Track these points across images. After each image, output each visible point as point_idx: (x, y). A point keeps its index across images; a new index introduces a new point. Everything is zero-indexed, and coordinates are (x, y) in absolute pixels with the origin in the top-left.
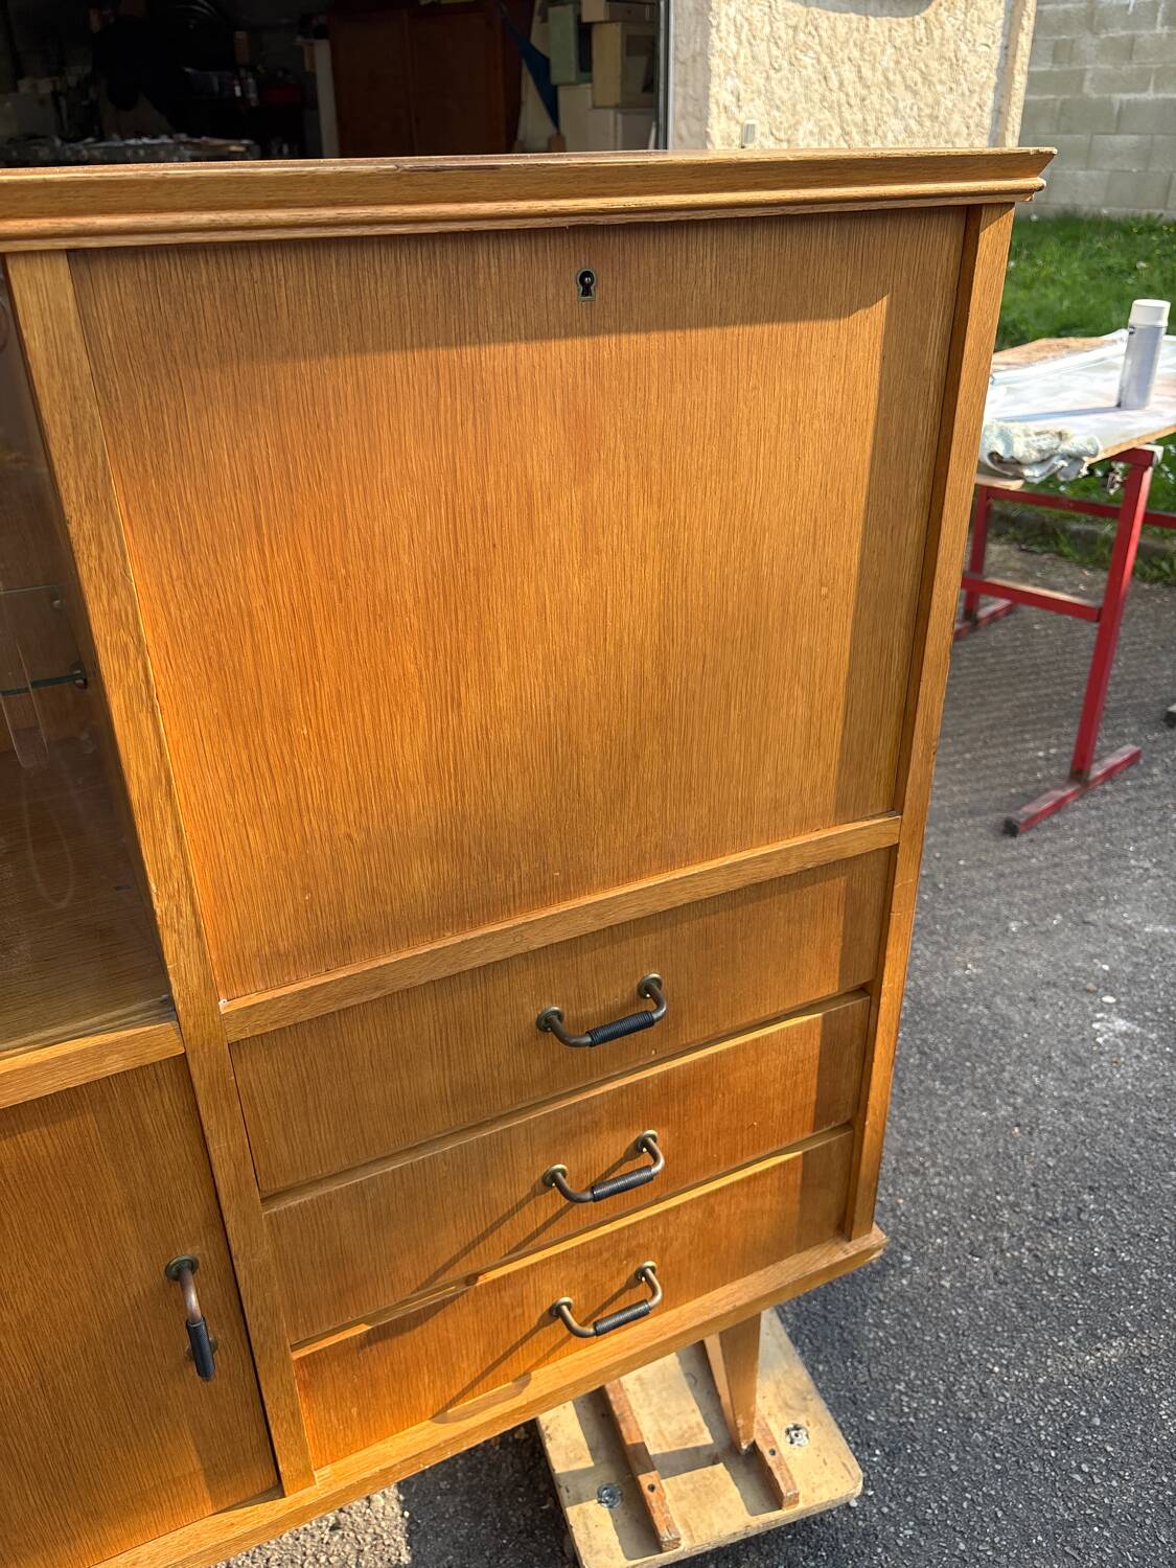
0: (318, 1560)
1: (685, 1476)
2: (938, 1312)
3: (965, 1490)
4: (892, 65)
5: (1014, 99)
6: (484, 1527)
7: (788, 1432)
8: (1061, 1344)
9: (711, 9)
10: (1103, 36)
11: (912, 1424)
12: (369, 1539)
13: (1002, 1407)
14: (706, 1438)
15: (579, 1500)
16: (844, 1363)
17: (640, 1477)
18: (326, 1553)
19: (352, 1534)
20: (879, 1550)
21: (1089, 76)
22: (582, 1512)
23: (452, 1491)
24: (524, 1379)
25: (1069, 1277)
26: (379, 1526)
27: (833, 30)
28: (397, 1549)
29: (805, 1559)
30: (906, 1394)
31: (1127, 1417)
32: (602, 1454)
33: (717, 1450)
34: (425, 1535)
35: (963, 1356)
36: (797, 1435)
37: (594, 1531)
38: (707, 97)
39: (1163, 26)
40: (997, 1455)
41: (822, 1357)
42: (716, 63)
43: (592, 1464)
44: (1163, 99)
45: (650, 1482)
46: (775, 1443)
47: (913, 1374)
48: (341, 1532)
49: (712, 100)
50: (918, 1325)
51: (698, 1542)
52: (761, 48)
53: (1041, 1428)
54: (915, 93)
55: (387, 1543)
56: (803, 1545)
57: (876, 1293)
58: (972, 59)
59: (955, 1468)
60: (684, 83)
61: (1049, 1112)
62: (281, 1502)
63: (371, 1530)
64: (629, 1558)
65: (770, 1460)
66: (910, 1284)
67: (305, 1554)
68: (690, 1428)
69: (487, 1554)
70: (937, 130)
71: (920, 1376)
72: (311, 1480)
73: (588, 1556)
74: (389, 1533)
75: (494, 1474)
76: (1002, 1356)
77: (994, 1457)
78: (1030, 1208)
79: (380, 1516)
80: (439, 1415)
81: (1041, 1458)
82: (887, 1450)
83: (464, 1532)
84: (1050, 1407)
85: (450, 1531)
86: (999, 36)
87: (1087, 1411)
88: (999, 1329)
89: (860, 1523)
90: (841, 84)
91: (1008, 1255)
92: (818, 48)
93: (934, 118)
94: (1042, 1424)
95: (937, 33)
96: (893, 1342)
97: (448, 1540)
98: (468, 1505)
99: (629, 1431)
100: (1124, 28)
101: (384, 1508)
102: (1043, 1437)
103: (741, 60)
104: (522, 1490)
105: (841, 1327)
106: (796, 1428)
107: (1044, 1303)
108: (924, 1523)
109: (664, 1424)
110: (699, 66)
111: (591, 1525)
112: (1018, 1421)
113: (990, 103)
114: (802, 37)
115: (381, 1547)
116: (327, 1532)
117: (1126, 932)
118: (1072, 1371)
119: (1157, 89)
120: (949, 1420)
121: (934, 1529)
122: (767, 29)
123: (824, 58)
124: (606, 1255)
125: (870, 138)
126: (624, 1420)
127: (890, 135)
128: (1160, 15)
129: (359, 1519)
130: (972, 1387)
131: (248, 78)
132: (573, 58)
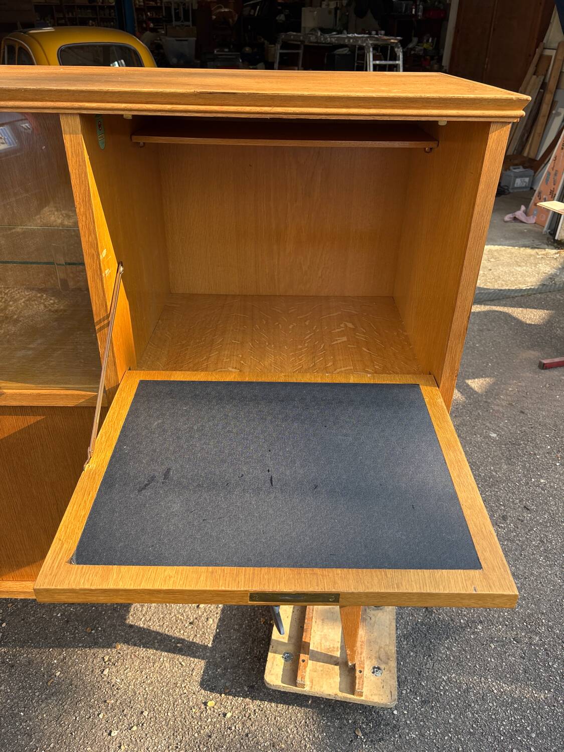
0: (180, 632)
1: (321, 664)
2: (481, 656)
3: (450, 732)
6: (243, 649)
7: (374, 668)
8: (536, 695)
11: (441, 695)
12: (201, 633)
13: (489, 708)
14: (338, 654)
15: (275, 652)
16: (424, 657)
17: (301, 655)
18: (184, 630)
19: (196, 628)
20: (397, 736)
22: (274, 658)
23: (238, 631)
25: (559, 669)
26: (207, 630)
28: (209, 641)
29: (362, 723)
30: (446, 682)
31: (551, 741)
32: (293, 641)
33: (340, 660)
34: (221, 641)
35: (483, 679)
36: (377, 671)
37: (275, 666)
40: (474, 725)
41: (415, 650)
43: (287, 642)
45: (304, 658)
46: (364, 668)
47: (454, 675)
48: (192, 626)
50: (468, 657)
51: (313, 690)
53: (503, 725)
55: (206, 637)
56: (365, 717)
57: (455, 635)
59: (450, 721)
63: (203, 630)
64: (282, 682)
65: (358, 674)
66: (474, 639)
67: (177, 627)
68: (334, 647)
69: (240, 658)
71: (457, 677)
73: (268, 674)
74: (209, 634)
75: (257, 632)
76: (502, 687)
77: (473, 726)
78: (558, 632)
79: (209, 627)
81: (495, 737)
82: (423, 699)
83: (235, 647)
84: (513, 718)
85: (230, 644)
87: (532, 729)
88: (508, 676)
89: (394, 722)
91: (533, 647)
94: (504, 723)
96: (452, 658)
97: (228, 647)
98: (241, 638)
99: (306, 636)
101: (211, 625)
102: (501, 729)
104: (264, 642)
105: (431, 642)
106: (379, 668)
107: (538, 675)
108: (423, 736)
109: (323, 641)
111: (275, 663)
112: (493, 717)
115: (203, 637)
116: (188, 623)
118: (534, 709)
120: (459, 701)
121: (426, 740)
126: (306, 632)
129: (201, 624)
130: (479, 693)
131: (419, 5)
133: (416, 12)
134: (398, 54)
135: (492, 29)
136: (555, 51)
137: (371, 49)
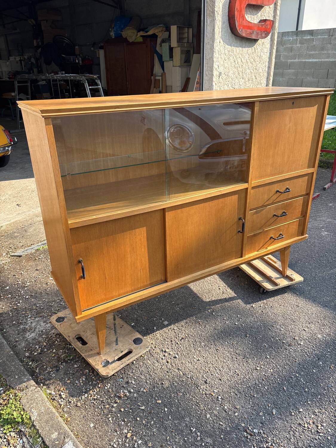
0: (223, 297)
1: (279, 279)
4: (248, 58)
5: (272, 64)
6: (246, 292)
9: (214, 48)
10: (285, 46)
12: (229, 294)
15: (262, 283)
17: (272, 280)
19: (226, 294)
21: (282, 56)
22: (264, 284)
24: (266, 248)
27: (236, 51)
32: (264, 278)
33: (282, 277)
34: (237, 293)
37: (267, 285)
38: (213, 67)
39: (299, 44)
42: (214, 59)
44: (300, 61)
48: (224, 294)
49: (214, 67)
51: (282, 285)
52: (222, 56)
54: (252, 64)
55: (232, 294)
58: (264, 56)
60: (207, 64)
61: (317, 244)
62: (242, 258)
64: (274, 288)
65: (290, 276)
67: (220, 296)
68: (277, 275)
69: (248, 294)
70: (257, 72)
72: (245, 256)
75: (244, 287)
79: (229, 292)
80: (257, 251)
83: (243, 293)
85: (241, 292)
86: (269, 51)
90: (238, 63)
92: (233, 55)
93: (256, 69)
95: (257, 51)
98: (242, 290)
99: (268, 275)
100: (290, 45)
103: (219, 59)
106: (292, 274)
110: (211, 60)
113: (267, 65)
114: (230, 53)
119: (298, 59)
122: (224, 52)
123: (235, 57)
124: (277, 230)
125: (243, 74)
127: (247, 73)
128: (298, 42)
131: (79, 58)
132: (168, 55)
136: (161, 77)
137: (86, 81)
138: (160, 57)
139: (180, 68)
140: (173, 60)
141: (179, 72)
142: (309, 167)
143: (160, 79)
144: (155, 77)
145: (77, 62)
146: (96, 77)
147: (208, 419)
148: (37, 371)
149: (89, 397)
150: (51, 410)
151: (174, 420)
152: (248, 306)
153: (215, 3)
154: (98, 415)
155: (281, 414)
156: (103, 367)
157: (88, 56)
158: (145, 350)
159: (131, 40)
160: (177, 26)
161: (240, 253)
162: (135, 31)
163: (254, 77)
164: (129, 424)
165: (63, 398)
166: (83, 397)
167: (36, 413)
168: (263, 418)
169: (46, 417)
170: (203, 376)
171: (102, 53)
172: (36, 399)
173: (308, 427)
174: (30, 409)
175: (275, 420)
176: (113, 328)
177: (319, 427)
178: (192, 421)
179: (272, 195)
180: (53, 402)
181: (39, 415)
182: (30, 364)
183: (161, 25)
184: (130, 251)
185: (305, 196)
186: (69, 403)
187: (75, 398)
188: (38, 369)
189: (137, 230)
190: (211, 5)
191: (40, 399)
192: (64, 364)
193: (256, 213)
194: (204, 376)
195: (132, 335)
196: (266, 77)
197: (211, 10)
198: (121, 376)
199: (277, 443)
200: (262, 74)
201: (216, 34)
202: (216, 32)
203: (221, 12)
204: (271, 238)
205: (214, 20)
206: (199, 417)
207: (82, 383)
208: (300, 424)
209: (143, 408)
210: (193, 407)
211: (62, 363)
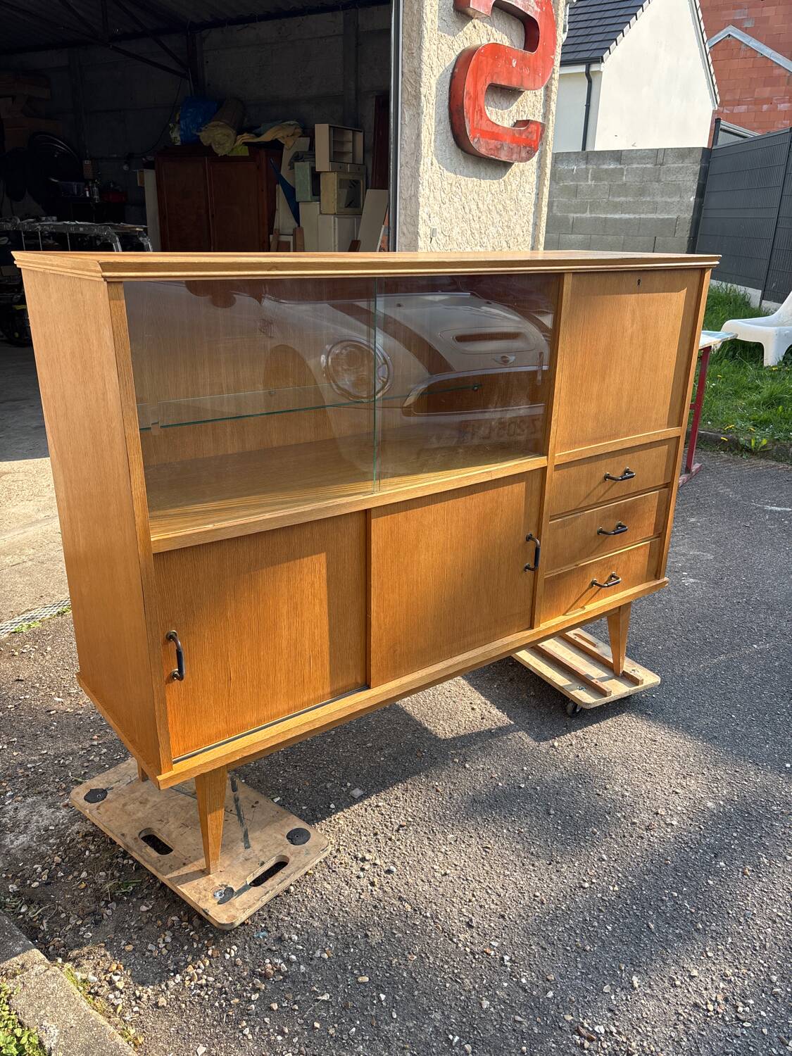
1: (608, 682)
4: (491, 202)
5: (542, 219)
6: (534, 714)
8: (704, 658)
10: (561, 184)
12: (496, 720)
14: (606, 675)
15: (571, 690)
17: (592, 681)
18: (483, 724)
19: (489, 719)
21: (555, 204)
22: (575, 693)
23: (517, 708)
24: (583, 608)
25: (700, 643)
26: (498, 717)
27: (467, 185)
32: (573, 679)
33: (615, 676)
37: (581, 696)
38: (418, 216)
39: (592, 180)
42: (421, 200)
43: (572, 682)
44: (595, 217)
45: (596, 681)
48: (485, 719)
49: (420, 217)
51: (616, 694)
52: (437, 194)
53: (706, 675)
54: (501, 215)
58: (523, 199)
60: (405, 208)
61: (676, 605)
62: (533, 630)
63: (496, 718)
64: (599, 700)
65: (631, 674)
68: (599, 673)
70: (510, 232)
72: (539, 626)
73: (583, 701)
74: (503, 718)
78: (680, 628)
79: (496, 715)
80: (564, 614)
81: (709, 681)
83: (527, 715)
84: (707, 671)
86: (534, 189)
87: (719, 671)
88: (683, 656)
90: (470, 210)
91: (678, 640)
92: (460, 194)
93: (508, 227)
95: (509, 187)
97: (523, 717)
99: (582, 672)
100: (572, 181)
101: (496, 713)
103: (430, 199)
106: (634, 670)
110: (413, 201)
111: (580, 694)
113: (532, 221)
114: (454, 188)
117: (684, 555)
119: (591, 212)
122: (440, 186)
123: (463, 199)
124: (606, 565)
125: (483, 236)
126: (579, 670)
127: (490, 234)
128: (590, 175)
129: (489, 716)
131: (92, 187)
132: (309, 189)
133: (90, 194)
134: (145, 244)
135: (210, 214)
136: (292, 237)
137: (117, 239)
138: (290, 193)
139: (336, 219)
140: (320, 201)
141: (335, 226)
142: (670, 425)
143: (289, 242)
144: (278, 237)
145: (88, 195)
146: (142, 230)
147: (485, 1012)
148: (44, 927)
149: (187, 983)
150: (93, 1018)
151: (404, 1020)
152: (544, 745)
153: (420, 77)
154: (215, 1023)
155: (650, 986)
156: (219, 903)
157: (114, 183)
158: (318, 855)
159: (221, 152)
160: (330, 127)
161: (528, 617)
162: (231, 132)
163: (505, 244)
164: (295, 1040)
165: (118, 989)
166: (171, 983)
167: (56, 1031)
168: (613, 997)
169: (83, 1038)
170: (460, 912)
171: (149, 178)
172: (52, 994)
173: (714, 1010)
174: (37, 1020)
175: (640, 999)
176: (234, 808)
177: (740, 1009)
178: (449, 1018)
179: (595, 486)
180: (93, 999)
181: (64, 1034)
182: (23, 910)
183: (292, 122)
184: (288, 612)
185: (662, 490)
186: (135, 1000)
187: (152, 987)
188: (45, 921)
189: (305, 559)
190: (412, 82)
191: (62, 994)
192: (113, 905)
193: (563, 525)
194: (464, 910)
195: (282, 822)
196: (530, 247)
197: (413, 93)
198: (263, 925)
199: (652, 1052)
200: (520, 240)
201: (423, 145)
202: (423, 141)
203: (433, 95)
204: (593, 583)
205: (419, 114)
206: (463, 1008)
207: (164, 949)
208: (696, 1005)
209: (326, 997)
210: (448, 985)
211: (107, 902)
